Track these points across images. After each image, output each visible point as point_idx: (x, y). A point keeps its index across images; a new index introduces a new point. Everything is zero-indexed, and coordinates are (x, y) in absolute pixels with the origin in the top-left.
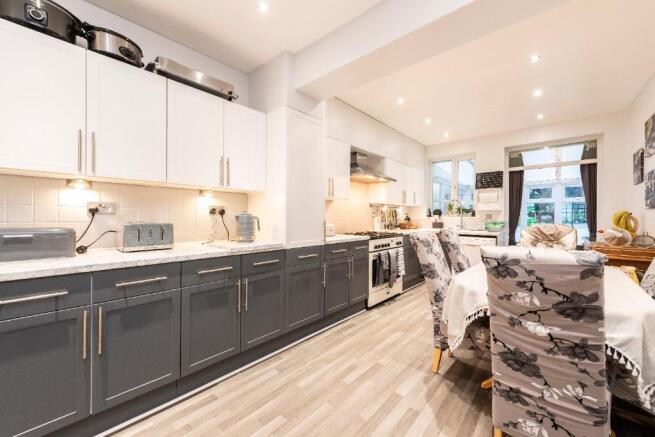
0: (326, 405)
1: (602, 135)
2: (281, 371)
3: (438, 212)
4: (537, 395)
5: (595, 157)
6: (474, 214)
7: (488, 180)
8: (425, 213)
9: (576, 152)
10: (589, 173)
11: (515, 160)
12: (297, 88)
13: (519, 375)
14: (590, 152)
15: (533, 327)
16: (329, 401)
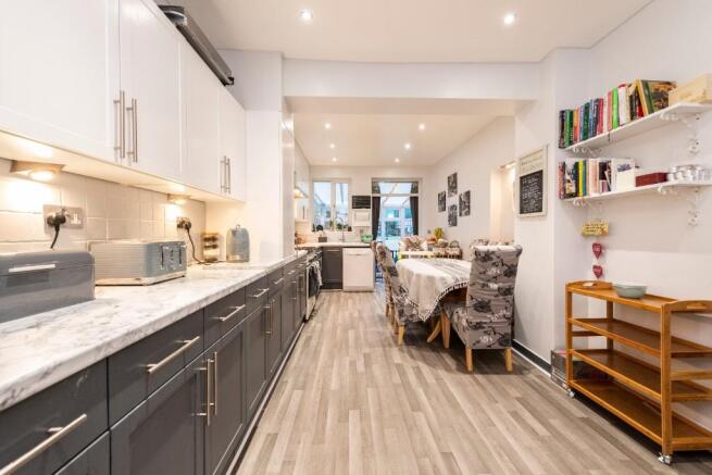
0: (369, 390)
1: (421, 179)
2: (303, 388)
3: (320, 228)
4: (488, 321)
5: (417, 192)
6: (350, 229)
7: (360, 202)
8: (310, 228)
9: (407, 188)
10: (414, 201)
11: (375, 189)
12: (286, 95)
13: (482, 314)
14: (415, 190)
15: (494, 286)
16: (367, 386)
